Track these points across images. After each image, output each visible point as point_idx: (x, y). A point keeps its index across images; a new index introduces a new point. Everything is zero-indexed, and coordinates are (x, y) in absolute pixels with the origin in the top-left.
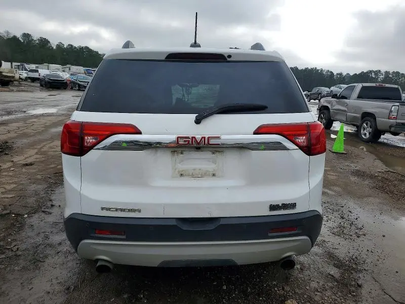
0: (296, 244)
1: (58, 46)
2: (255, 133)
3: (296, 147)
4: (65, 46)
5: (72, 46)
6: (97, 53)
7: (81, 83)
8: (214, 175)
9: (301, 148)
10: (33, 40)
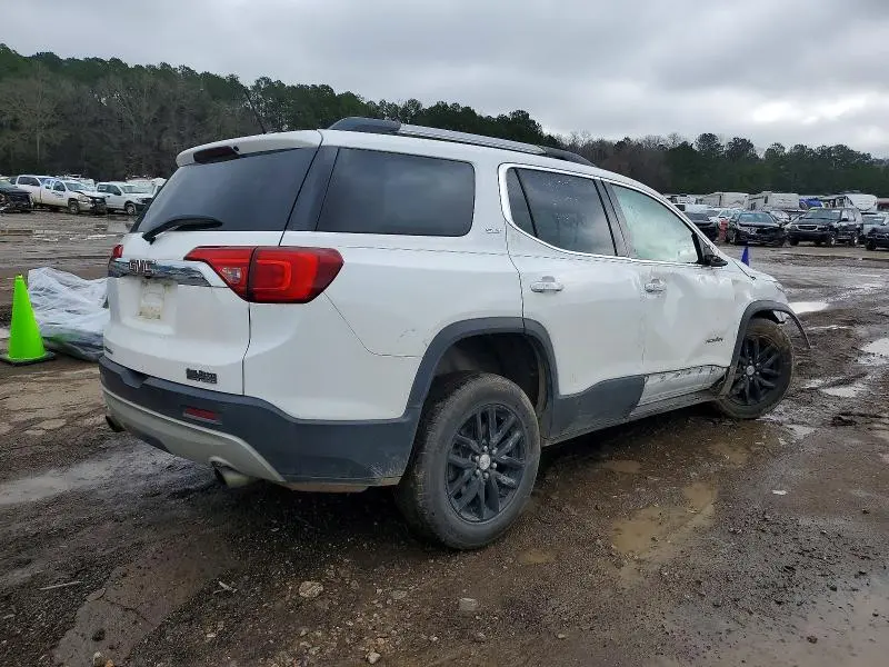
0: (219, 443)
1: (771, 153)
2: (186, 258)
3: (224, 284)
4: (786, 151)
5: (802, 147)
6: (866, 157)
7: (745, 229)
8: (159, 317)
9: (232, 286)
10: (719, 145)
